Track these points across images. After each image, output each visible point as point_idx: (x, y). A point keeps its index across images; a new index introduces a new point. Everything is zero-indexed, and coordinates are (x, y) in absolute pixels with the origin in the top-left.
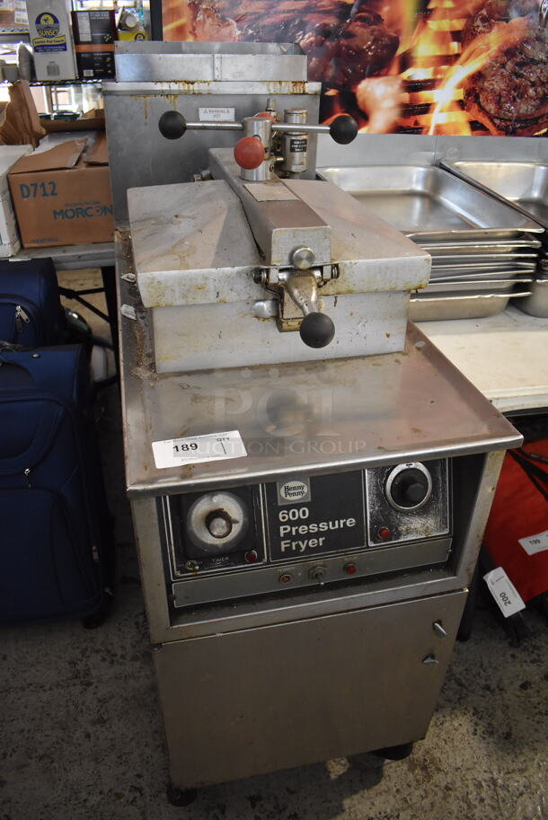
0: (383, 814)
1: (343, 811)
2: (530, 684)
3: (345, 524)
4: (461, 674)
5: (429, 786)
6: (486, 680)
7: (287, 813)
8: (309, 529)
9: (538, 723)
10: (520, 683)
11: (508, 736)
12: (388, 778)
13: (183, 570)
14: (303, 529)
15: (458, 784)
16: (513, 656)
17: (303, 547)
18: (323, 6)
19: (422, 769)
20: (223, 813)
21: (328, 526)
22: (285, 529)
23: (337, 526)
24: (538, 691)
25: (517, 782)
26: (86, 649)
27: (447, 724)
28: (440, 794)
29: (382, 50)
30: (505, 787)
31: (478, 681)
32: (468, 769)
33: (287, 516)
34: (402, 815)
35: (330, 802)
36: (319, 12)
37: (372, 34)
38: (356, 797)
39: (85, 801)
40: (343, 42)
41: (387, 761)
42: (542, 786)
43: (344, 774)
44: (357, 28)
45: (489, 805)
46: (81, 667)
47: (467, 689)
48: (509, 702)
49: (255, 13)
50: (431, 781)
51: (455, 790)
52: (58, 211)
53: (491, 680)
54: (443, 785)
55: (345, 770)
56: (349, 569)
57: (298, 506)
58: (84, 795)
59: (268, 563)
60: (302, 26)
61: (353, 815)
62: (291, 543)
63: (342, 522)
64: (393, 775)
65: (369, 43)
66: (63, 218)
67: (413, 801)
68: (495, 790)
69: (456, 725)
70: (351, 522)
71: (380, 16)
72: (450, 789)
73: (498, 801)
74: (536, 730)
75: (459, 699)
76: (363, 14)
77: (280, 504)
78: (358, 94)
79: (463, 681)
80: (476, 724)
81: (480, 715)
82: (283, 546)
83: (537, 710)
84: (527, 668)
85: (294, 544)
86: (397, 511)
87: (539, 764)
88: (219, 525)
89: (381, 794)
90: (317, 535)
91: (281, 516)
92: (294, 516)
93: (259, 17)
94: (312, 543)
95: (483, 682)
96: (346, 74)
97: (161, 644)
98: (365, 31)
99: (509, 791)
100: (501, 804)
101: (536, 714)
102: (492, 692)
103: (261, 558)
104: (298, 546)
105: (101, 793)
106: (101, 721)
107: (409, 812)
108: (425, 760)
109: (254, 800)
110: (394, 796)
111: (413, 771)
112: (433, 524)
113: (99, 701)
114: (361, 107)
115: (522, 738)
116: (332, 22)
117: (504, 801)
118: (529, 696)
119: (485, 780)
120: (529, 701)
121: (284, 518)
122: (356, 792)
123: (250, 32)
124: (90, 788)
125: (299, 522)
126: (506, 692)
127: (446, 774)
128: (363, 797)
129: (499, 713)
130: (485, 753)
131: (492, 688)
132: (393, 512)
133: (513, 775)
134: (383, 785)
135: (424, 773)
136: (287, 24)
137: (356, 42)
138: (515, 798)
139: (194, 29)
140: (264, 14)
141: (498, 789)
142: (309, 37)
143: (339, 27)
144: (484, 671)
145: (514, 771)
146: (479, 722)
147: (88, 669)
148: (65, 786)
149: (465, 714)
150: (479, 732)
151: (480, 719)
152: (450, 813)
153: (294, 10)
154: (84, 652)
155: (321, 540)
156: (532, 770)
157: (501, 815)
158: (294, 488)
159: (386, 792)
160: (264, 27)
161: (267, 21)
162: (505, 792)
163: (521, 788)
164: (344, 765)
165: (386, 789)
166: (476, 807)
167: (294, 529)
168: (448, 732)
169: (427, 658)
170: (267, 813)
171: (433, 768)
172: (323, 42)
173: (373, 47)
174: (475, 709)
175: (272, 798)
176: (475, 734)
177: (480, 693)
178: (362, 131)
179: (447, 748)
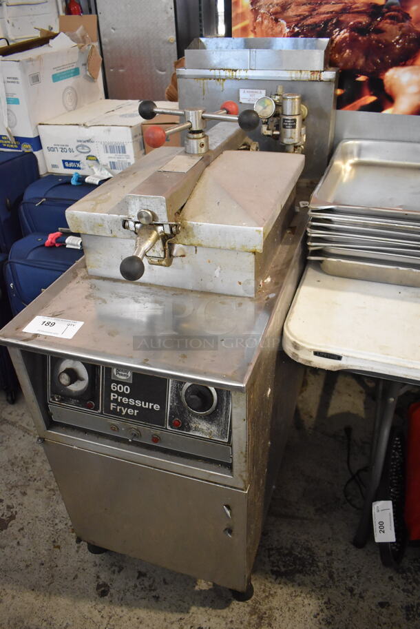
1: (188, 612)
2: (389, 605)
3: (152, 406)
4: (338, 569)
6: (354, 585)
7: (154, 594)
8: (129, 402)
10: (380, 600)
12: (231, 610)
13: (53, 398)
14: (125, 400)
16: (391, 578)
17: (124, 412)
18: (358, 8)
19: (259, 617)
20: (119, 572)
21: (141, 404)
22: (114, 396)
23: (147, 406)
24: (392, 614)
27: (299, 599)
29: (409, 43)
31: (347, 582)
33: (116, 387)
35: (184, 602)
36: (353, 13)
37: (400, 28)
39: (56, 524)
40: (373, 36)
43: (205, 590)
44: (387, 25)
47: (334, 582)
48: (361, 610)
49: (299, 15)
53: (358, 587)
55: (207, 589)
56: (156, 440)
57: (124, 384)
58: (57, 521)
59: (102, 413)
60: (339, 25)
61: (191, 619)
62: (116, 406)
63: (151, 404)
64: (236, 610)
65: (397, 37)
69: (306, 603)
70: (157, 407)
71: (408, 15)
75: (322, 586)
76: (393, 13)
77: (112, 378)
78: (385, 81)
79: (335, 576)
80: (322, 610)
81: (329, 606)
82: (112, 407)
84: (396, 593)
85: (119, 408)
86: (190, 412)
88: (65, 378)
89: (219, 617)
90: (134, 407)
91: (112, 386)
92: (120, 387)
93: (305, 18)
94: (130, 411)
95: (351, 585)
96: (375, 64)
97: (44, 439)
98: (394, 27)
102: (353, 595)
103: (96, 408)
104: (120, 409)
105: (66, 524)
108: (265, 613)
109: (141, 575)
110: (226, 624)
111: (252, 615)
112: (216, 431)
114: (388, 91)
116: (364, 20)
118: (380, 614)
120: (378, 618)
121: (114, 388)
122: (204, 606)
123: (297, 29)
125: (123, 395)
126: (364, 601)
128: (206, 611)
129: (346, 613)
131: (354, 592)
132: (186, 412)
134: (224, 612)
135: (258, 621)
136: (326, 22)
137: (385, 37)
139: (255, 28)
140: (308, 16)
142: (344, 33)
143: (369, 24)
144: (358, 577)
146: (325, 611)
148: (51, 511)
149: (319, 599)
150: (319, 617)
151: (327, 609)
153: (332, 12)
155: (136, 411)
158: (123, 371)
159: (223, 617)
160: (307, 26)
161: (310, 21)
164: (209, 585)
165: (225, 616)
167: (120, 398)
168: (296, 604)
170: (143, 586)
171: (266, 622)
172: (357, 37)
173: (401, 41)
174: (329, 600)
175: (152, 579)
176: (315, 617)
177: (342, 591)
178: (388, 111)
179: (287, 614)
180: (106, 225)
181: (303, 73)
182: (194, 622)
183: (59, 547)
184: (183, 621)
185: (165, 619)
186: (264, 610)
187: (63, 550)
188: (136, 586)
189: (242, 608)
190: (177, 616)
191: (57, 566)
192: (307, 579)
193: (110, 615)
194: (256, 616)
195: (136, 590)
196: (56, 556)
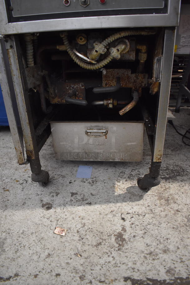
182: (122, 211)
183: (8, 190)
184: (114, 213)
185: (100, 214)
187: (11, 192)
188: (72, 200)
189: (152, 198)
191: (8, 200)
192: (185, 178)
193: (57, 219)
194: (164, 200)
196: (6, 195)
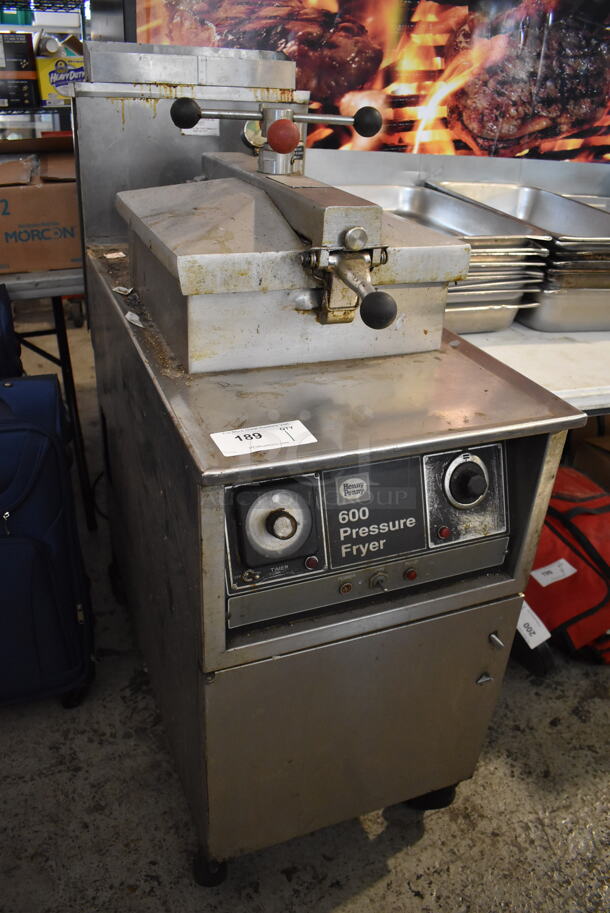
0: (432, 870)
1: (389, 871)
2: (559, 720)
3: (405, 523)
5: (475, 834)
6: (515, 721)
7: (328, 882)
8: (370, 531)
9: (574, 757)
10: (549, 720)
11: (546, 774)
12: (430, 832)
13: (240, 582)
14: (363, 532)
15: (505, 828)
16: (537, 694)
17: (364, 551)
18: (306, 14)
19: (464, 817)
20: (256, 891)
21: (389, 526)
22: (345, 532)
23: (397, 527)
24: (568, 727)
25: (564, 820)
26: (68, 731)
27: (482, 769)
28: (488, 841)
29: (366, 63)
30: (553, 826)
31: (507, 722)
32: (512, 812)
33: (346, 516)
34: (453, 869)
35: (373, 863)
36: (302, 20)
37: (356, 43)
38: (400, 855)
39: (94, 898)
40: (326, 52)
41: (428, 813)
42: (589, 820)
43: (382, 833)
44: (341, 38)
45: (540, 846)
46: (64, 750)
47: (497, 731)
48: (542, 741)
49: (236, 18)
50: (477, 829)
51: (503, 834)
52: (10, 232)
53: (519, 720)
54: (490, 830)
55: (383, 829)
56: (409, 575)
57: (358, 506)
58: (91, 893)
59: (329, 570)
60: (285, 34)
61: (400, 875)
62: (351, 547)
63: (402, 522)
64: (436, 828)
65: (353, 55)
66: (16, 241)
67: (462, 852)
68: (543, 830)
69: (492, 769)
70: (411, 522)
71: (363, 27)
72: (498, 835)
73: (548, 841)
74: (574, 765)
75: (490, 742)
76: (347, 24)
77: (339, 504)
78: (342, 109)
80: (512, 766)
81: (514, 756)
82: (344, 551)
83: (571, 746)
84: (552, 704)
85: (355, 548)
86: (456, 508)
87: (582, 799)
88: (283, 526)
89: (426, 849)
90: (378, 537)
91: (340, 517)
92: (354, 514)
93: (241, 22)
94: (373, 546)
95: (512, 723)
96: (330, 87)
97: (213, 672)
98: (349, 42)
99: (558, 830)
100: (552, 843)
101: (571, 749)
102: (523, 731)
103: (321, 565)
104: (359, 550)
105: (111, 887)
106: (98, 808)
107: (460, 864)
108: (466, 808)
109: (289, 873)
110: (441, 850)
111: (456, 821)
112: (491, 522)
113: (93, 786)
115: (561, 775)
116: (315, 30)
117: (554, 840)
118: (559, 732)
119: (531, 822)
120: (562, 738)
121: (344, 519)
122: (400, 850)
123: (230, 37)
124: (98, 884)
125: (359, 524)
126: (537, 731)
127: (491, 819)
128: (407, 854)
129: (533, 753)
130: (527, 794)
131: (522, 728)
132: (452, 510)
133: (559, 813)
134: (426, 839)
135: (467, 822)
136: (269, 30)
137: (339, 54)
138: (565, 836)
139: (171, 32)
140: (245, 20)
141: (546, 828)
142: (292, 46)
143: (321, 36)
144: (511, 711)
145: (558, 808)
146: (515, 763)
147: (75, 753)
149: (499, 757)
150: (516, 774)
151: (515, 760)
152: (501, 859)
153: (275, 17)
154: (66, 735)
155: (382, 542)
156: (577, 806)
157: (555, 854)
158: (354, 486)
159: (431, 846)
160: (244, 33)
161: (249, 27)
162: (554, 831)
163: (569, 825)
164: (382, 824)
165: (431, 843)
166: (527, 850)
167: (354, 531)
168: (484, 777)
169: (481, 677)
170: (306, 885)
171: (476, 816)
172: (307, 51)
173: (357, 59)
174: (508, 751)
175: (308, 868)
176: (513, 776)
177: (511, 734)
178: (346, 148)
179: (487, 793)
180: (254, 272)
181: (271, 91)
186: (462, 806)
190: (381, 885)
195: (302, 895)
